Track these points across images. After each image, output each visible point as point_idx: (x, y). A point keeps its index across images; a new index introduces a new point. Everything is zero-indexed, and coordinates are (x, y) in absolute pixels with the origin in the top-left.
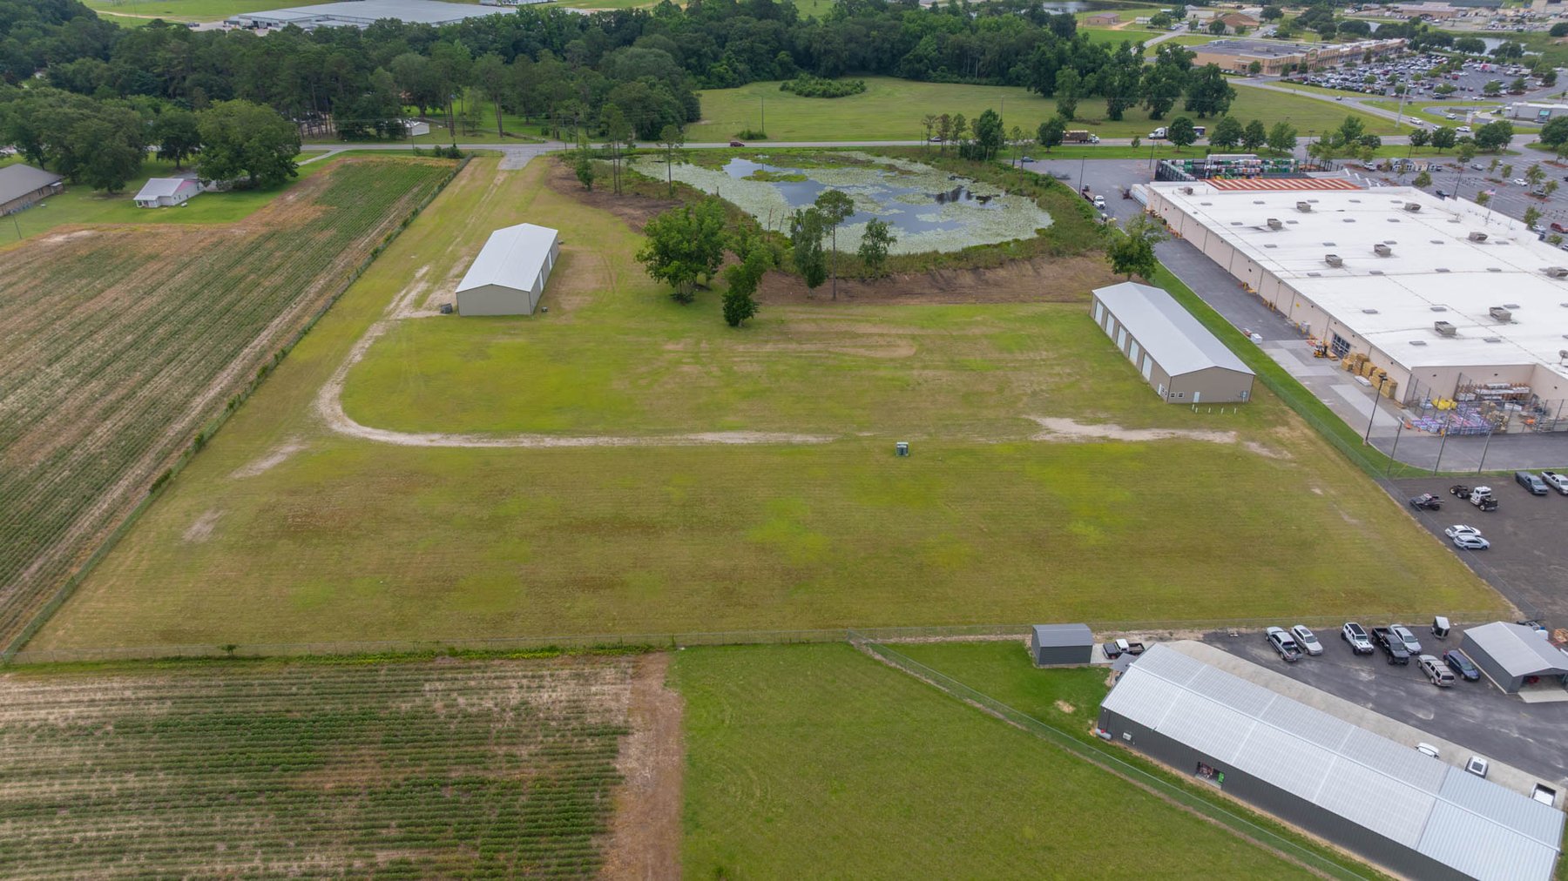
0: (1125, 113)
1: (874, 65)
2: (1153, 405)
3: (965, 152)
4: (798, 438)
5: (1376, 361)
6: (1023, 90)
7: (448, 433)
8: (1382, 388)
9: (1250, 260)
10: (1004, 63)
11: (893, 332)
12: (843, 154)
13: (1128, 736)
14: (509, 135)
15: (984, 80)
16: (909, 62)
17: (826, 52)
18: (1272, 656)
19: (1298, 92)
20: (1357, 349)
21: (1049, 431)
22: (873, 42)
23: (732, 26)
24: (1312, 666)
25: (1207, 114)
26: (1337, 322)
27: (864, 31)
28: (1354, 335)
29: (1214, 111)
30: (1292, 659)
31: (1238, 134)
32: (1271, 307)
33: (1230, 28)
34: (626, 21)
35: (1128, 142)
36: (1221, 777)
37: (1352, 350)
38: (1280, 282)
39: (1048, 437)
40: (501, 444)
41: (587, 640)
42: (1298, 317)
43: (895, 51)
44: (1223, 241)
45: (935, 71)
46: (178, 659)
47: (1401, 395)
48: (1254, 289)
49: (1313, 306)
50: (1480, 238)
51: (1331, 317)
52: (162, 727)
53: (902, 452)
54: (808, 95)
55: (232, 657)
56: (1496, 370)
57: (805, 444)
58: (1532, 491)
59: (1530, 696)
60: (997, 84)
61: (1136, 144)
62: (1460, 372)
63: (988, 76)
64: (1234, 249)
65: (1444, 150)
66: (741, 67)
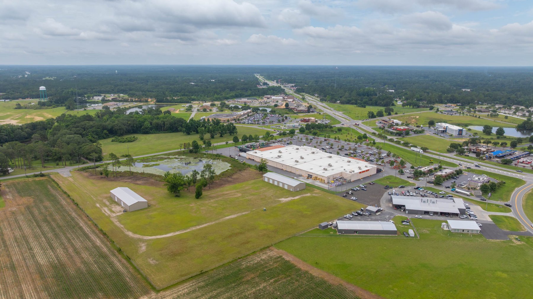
0: (215, 136)
1: (132, 131)
2: (292, 193)
3: (191, 152)
4: (244, 213)
5: (319, 177)
6: (182, 133)
7: (174, 232)
8: (322, 181)
9: (282, 164)
10: (172, 127)
11: (233, 192)
12: (158, 157)
13: (343, 232)
14: (46, 167)
15: (166, 132)
16: (144, 129)
17: (120, 129)
18: (347, 219)
19: (243, 126)
20: (314, 176)
21: (283, 201)
22: (130, 125)
23: (86, 124)
24: (353, 219)
25: (232, 134)
26: (308, 172)
27: (127, 122)
28: (313, 173)
29: (233, 133)
30: (350, 219)
31: (247, 138)
32: (291, 172)
33: (208, 110)
34: (37, 126)
35: (224, 143)
36: (357, 232)
37: (313, 177)
38: (291, 167)
39: (283, 202)
40: (188, 230)
41: (259, 249)
42: (298, 173)
43: (137, 127)
44: (273, 161)
45: (151, 130)
46: (192, 277)
47: (326, 182)
48: (285, 169)
49: (301, 170)
50: (313, 153)
51: (306, 171)
52: (207, 285)
53: (265, 210)
54: (123, 142)
55: (202, 273)
56: (337, 174)
57: (245, 214)
58: (355, 191)
59: (377, 214)
60: (170, 132)
61: (227, 143)
62: (333, 175)
63: (166, 131)
64: (277, 162)
65: (285, 136)
66: (96, 136)
